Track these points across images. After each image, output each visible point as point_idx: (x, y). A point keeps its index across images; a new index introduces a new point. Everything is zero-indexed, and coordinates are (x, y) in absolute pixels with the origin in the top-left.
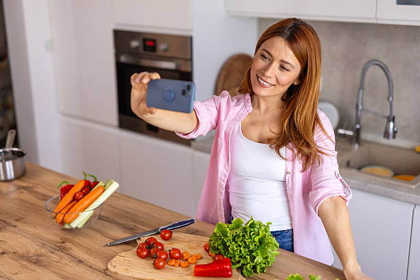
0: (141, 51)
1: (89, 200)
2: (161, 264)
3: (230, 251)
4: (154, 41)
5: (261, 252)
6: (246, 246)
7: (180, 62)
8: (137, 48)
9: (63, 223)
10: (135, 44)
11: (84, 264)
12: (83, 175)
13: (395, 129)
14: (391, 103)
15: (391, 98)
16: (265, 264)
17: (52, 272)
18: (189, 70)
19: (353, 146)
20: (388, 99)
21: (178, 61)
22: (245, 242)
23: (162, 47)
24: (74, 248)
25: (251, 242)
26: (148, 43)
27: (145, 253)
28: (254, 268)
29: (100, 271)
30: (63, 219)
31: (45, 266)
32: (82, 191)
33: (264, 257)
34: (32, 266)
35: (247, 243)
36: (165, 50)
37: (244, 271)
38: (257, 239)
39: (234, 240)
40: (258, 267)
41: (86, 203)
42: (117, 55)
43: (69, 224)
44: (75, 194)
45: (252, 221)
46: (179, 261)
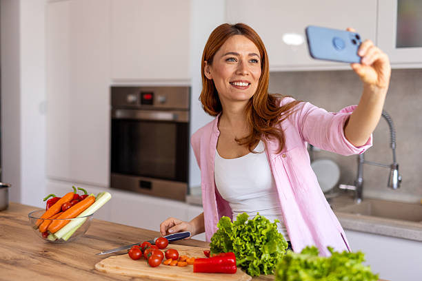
0: (138, 105)
1: (78, 210)
2: (157, 260)
3: (234, 248)
4: (152, 94)
5: (269, 248)
6: (252, 241)
7: (178, 113)
8: (134, 102)
9: (46, 233)
10: (131, 98)
11: (69, 266)
12: (73, 189)
13: (400, 179)
14: (394, 150)
15: (393, 146)
16: (272, 262)
17: (32, 270)
18: (187, 120)
19: (355, 201)
20: (391, 146)
21: (176, 112)
22: (251, 237)
23: (159, 98)
24: (57, 255)
25: (258, 236)
26: (145, 97)
27: (138, 254)
28: (261, 267)
29: (86, 271)
30: (47, 228)
31: (23, 267)
32: (71, 202)
33: (272, 253)
34: (9, 266)
35: (253, 237)
36: (163, 102)
37: (250, 269)
38: (264, 232)
39: (238, 236)
40: (266, 267)
41: (75, 212)
42: (113, 112)
43: (53, 234)
44: (63, 205)
45: (258, 216)
46: (176, 262)
